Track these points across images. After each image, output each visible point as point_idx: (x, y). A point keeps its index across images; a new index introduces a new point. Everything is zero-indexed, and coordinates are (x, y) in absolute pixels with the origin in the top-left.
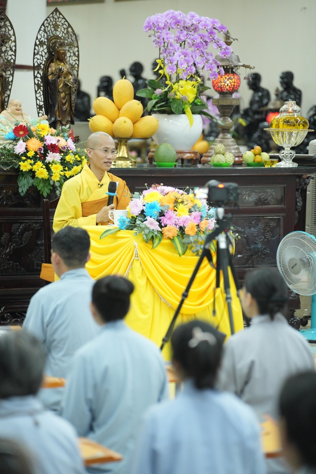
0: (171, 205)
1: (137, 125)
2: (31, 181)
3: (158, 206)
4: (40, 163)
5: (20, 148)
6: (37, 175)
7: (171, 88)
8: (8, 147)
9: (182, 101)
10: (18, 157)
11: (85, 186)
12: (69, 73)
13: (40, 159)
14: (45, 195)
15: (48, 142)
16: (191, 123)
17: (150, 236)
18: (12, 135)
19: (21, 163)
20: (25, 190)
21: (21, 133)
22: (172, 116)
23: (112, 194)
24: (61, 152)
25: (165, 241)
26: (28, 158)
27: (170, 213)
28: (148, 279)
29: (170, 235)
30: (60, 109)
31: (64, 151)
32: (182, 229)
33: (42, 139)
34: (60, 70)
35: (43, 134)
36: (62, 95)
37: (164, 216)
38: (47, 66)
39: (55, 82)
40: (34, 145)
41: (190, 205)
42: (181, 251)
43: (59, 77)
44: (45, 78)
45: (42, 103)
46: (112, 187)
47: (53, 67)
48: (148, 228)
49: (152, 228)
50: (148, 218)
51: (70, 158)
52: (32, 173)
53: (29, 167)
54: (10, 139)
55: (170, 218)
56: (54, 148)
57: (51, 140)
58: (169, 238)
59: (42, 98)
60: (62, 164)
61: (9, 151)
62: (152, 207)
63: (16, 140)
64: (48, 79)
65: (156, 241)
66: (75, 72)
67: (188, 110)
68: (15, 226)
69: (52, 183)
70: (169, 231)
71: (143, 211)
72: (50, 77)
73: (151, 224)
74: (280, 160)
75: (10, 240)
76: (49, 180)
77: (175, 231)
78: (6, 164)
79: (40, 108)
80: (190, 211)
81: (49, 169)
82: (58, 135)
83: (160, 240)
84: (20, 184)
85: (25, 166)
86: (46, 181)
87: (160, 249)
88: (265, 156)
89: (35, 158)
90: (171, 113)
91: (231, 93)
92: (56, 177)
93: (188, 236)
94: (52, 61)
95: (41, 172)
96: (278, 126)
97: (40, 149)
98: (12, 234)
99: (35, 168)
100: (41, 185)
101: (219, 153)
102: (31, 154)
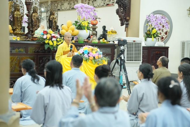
0: (91, 51)
1: (73, 32)
2: (48, 46)
3: (88, 51)
4: (50, 41)
5: (45, 37)
6: (50, 44)
7: (81, 23)
8: (42, 37)
9: (84, 26)
10: (44, 39)
11: (64, 47)
12: (56, 18)
13: (50, 40)
14: (52, 49)
15: (52, 35)
16: (87, 32)
17: (86, 59)
18: (43, 33)
19: (45, 41)
20: (47, 48)
21: (45, 33)
22: (82, 30)
23: (71, 49)
24: (56, 38)
25: (90, 61)
26: (47, 39)
27: (91, 53)
28: (85, 71)
29: (91, 59)
30: (53, 28)
31: (57, 38)
32: (94, 57)
33: (51, 35)
34: (53, 17)
35: (51, 33)
36: (54, 24)
37: (89, 53)
38: (50, 17)
39: (52, 21)
40: (49, 36)
41: (96, 51)
42: (94, 64)
43: (53, 19)
44: (49, 20)
45: (48, 26)
46: (71, 47)
47: (52, 17)
48: (85, 57)
49: (86, 57)
50: (85, 54)
51: (58, 40)
52: (48, 44)
53: (48, 42)
54: (42, 35)
55: (91, 54)
56: (54, 37)
57: (53, 35)
58: (91, 60)
59: (48, 25)
60: (56, 41)
61: (42, 38)
62: (86, 51)
63: (43, 35)
64: (50, 20)
65: (88, 61)
66: (57, 18)
67: (86, 29)
68: (44, 58)
69: (54, 46)
70: (91, 58)
71: (83, 52)
72: (51, 19)
73: (86, 56)
74: (109, 42)
75: (42, 62)
76: (53, 45)
77: (93, 58)
78: (41, 41)
79: (48, 27)
80: (96, 53)
81: (53, 42)
82: (55, 33)
83: (89, 60)
84: (45, 47)
85: (46, 42)
86: (52, 46)
87: (88, 63)
88: (105, 41)
89: (49, 39)
90: (82, 29)
91: (96, 25)
92: (55, 45)
93: (96, 59)
94: (51, 15)
95: (51, 43)
96: (109, 33)
97: (50, 37)
98: (43, 60)
99: (49, 42)
100: (51, 47)
101: (94, 40)
102: (48, 38)
